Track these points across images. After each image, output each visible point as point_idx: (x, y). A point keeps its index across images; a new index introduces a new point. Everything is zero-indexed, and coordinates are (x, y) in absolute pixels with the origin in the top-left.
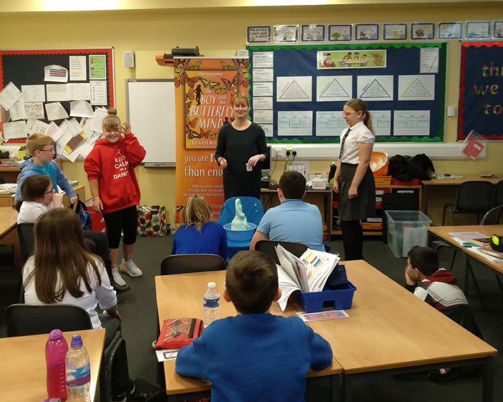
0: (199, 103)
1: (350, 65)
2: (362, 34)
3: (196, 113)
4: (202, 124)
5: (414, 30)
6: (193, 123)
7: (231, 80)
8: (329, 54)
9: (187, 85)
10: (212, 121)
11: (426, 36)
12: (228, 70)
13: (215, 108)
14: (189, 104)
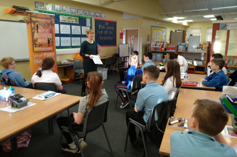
0: (38, 32)
1: (69, 21)
2: (72, 11)
3: (37, 36)
4: (39, 41)
5: (85, 12)
6: (36, 40)
7: (49, 23)
8: (63, 17)
9: (32, 24)
10: (43, 39)
11: (87, 15)
12: (48, 19)
13: (44, 34)
14: (34, 32)
